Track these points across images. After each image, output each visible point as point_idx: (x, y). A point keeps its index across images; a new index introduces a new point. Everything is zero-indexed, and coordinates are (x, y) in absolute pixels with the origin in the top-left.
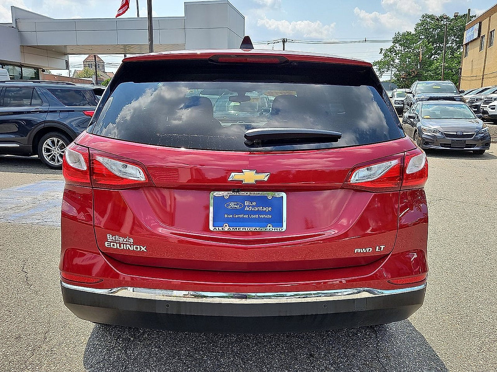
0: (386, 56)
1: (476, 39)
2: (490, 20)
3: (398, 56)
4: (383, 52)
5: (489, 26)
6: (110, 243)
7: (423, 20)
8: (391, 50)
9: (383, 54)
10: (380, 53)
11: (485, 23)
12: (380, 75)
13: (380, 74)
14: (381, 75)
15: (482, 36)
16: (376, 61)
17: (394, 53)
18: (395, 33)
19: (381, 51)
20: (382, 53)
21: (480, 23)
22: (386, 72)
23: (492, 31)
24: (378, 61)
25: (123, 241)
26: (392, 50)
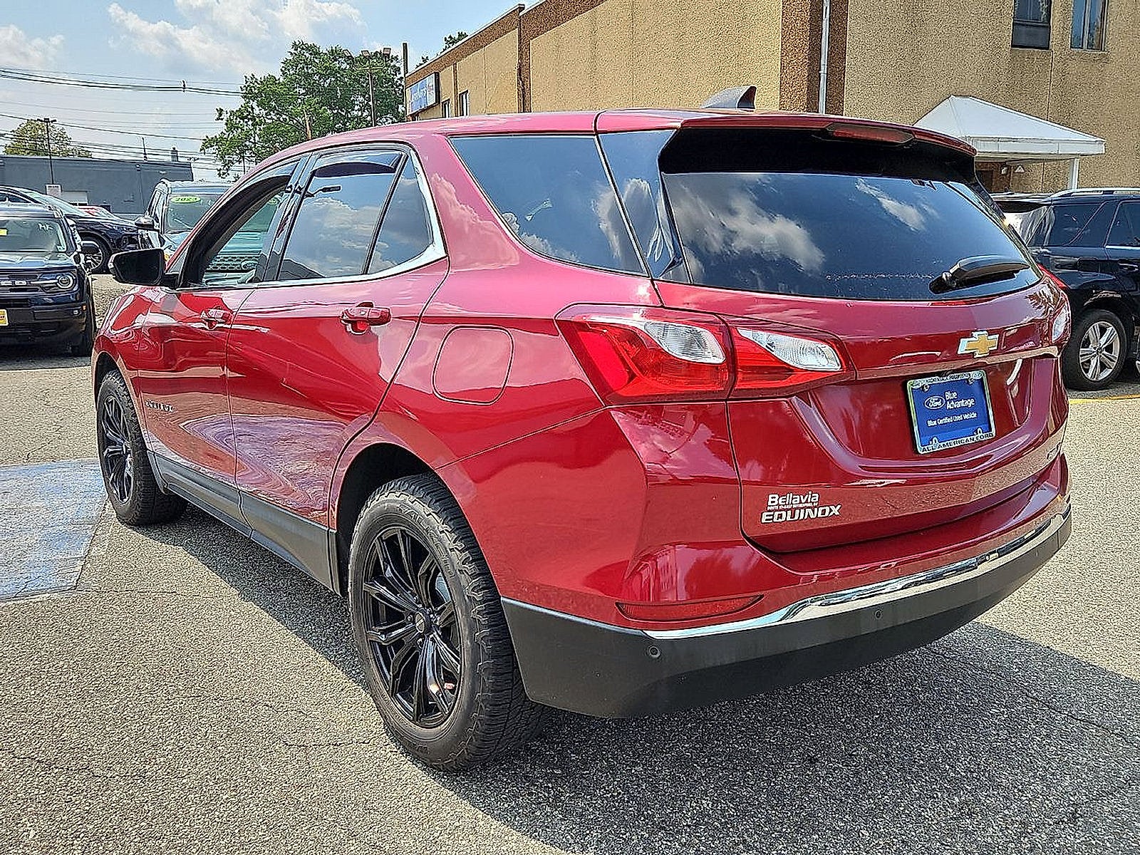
0: (231, 126)
1: (432, 106)
2: (455, 70)
3: (258, 129)
4: (225, 116)
5: (456, 84)
6: (772, 513)
7: (296, 55)
8: (241, 114)
9: (225, 121)
10: (218, 119)
11: (447, 75)
12: (225, 169)
13: (225, 166)
14: (227, 170)
15: (443, 100)
16: (210, 137)
17: (250, 123)
18: (246, 77)
19: (220, 115)
20: (222, 119)
21: (437, 75)
22: (237, 164)
23: (463, 93)
24: (216, 137)
25: (801, 502)
26: (245, 114)
